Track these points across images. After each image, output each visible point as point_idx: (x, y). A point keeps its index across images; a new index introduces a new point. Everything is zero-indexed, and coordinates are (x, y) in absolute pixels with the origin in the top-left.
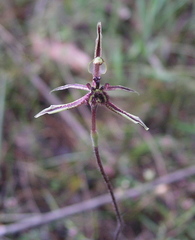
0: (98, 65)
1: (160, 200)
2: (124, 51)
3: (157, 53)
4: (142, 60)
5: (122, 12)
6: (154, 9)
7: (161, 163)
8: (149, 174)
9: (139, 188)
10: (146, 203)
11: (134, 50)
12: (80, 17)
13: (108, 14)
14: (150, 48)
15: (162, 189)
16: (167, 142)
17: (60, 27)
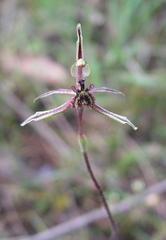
0: (81, 67)
1: (151, 211)
2: (100, 59)
3: (135, 57)
4: (120, 67)
5: (94, 18)
6: (127, 12)
7: (150, 172)
8: (138, 185)
9: (128, 202)
10: (138, 215)
11: (111, 57)
12: (51, 27)
13: (79, 20)
14: (127, 53)
15: (152, 200)
16: (153, 150)
17: (30, 38)
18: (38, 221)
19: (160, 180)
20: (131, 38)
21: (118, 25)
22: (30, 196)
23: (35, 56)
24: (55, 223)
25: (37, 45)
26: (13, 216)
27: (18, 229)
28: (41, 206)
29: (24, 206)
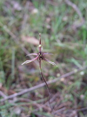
0: (40, 47)
1: (62, 83)
2: (49, 38)
3: (59, 38)
4: (54, 41)
5: (48, 27)
6: (57, 25)
7: (62, 71)
8: (58, 75)
9: (56, 79)
10: (58, 84)
11: (52, 38)
12: (36, 29)
13: (44, 27)
14: (57, 37)
15: (62, 79)
16: (63, 65)
17: (30, 32)
18: (30, 84)
19: (65, 74)
20: (58, 33)
21: (55, 29)
22: (28, 77)
23: (31, 37)
24: (35, 85)
25: (32, 34)
26: (23, 83)
27: (24, 86)
28: (31, 80)
29: (26, 80)
